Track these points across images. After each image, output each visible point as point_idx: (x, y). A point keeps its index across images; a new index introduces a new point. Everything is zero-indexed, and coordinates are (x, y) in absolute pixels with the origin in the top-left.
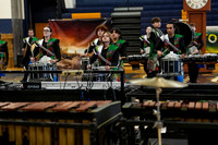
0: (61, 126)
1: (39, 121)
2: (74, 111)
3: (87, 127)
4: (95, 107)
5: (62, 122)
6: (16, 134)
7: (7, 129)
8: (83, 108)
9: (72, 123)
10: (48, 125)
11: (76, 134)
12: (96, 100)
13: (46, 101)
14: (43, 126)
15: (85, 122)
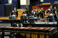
0: (40, 34)
1: (34, 32)
2: (44, 30)
3: (47, 35)
4: (50, 29)
5: (40, 33)
6: (28, 36)
7: (26, 34)
8: (46, 29)
9: (43, 33)
10: (37, 34)
11: (44, 36)
12: (50, 27)
13: (36, 27)
14: (35, 34)
15: (47, 33)
